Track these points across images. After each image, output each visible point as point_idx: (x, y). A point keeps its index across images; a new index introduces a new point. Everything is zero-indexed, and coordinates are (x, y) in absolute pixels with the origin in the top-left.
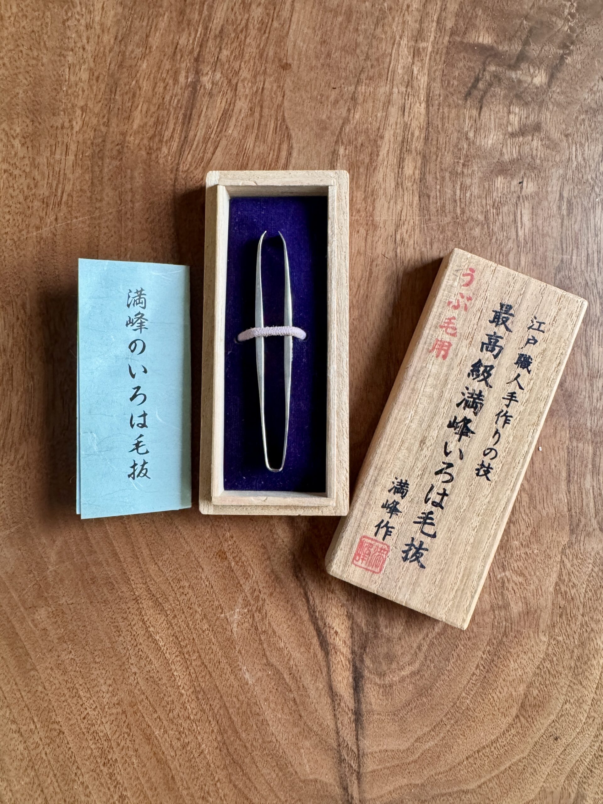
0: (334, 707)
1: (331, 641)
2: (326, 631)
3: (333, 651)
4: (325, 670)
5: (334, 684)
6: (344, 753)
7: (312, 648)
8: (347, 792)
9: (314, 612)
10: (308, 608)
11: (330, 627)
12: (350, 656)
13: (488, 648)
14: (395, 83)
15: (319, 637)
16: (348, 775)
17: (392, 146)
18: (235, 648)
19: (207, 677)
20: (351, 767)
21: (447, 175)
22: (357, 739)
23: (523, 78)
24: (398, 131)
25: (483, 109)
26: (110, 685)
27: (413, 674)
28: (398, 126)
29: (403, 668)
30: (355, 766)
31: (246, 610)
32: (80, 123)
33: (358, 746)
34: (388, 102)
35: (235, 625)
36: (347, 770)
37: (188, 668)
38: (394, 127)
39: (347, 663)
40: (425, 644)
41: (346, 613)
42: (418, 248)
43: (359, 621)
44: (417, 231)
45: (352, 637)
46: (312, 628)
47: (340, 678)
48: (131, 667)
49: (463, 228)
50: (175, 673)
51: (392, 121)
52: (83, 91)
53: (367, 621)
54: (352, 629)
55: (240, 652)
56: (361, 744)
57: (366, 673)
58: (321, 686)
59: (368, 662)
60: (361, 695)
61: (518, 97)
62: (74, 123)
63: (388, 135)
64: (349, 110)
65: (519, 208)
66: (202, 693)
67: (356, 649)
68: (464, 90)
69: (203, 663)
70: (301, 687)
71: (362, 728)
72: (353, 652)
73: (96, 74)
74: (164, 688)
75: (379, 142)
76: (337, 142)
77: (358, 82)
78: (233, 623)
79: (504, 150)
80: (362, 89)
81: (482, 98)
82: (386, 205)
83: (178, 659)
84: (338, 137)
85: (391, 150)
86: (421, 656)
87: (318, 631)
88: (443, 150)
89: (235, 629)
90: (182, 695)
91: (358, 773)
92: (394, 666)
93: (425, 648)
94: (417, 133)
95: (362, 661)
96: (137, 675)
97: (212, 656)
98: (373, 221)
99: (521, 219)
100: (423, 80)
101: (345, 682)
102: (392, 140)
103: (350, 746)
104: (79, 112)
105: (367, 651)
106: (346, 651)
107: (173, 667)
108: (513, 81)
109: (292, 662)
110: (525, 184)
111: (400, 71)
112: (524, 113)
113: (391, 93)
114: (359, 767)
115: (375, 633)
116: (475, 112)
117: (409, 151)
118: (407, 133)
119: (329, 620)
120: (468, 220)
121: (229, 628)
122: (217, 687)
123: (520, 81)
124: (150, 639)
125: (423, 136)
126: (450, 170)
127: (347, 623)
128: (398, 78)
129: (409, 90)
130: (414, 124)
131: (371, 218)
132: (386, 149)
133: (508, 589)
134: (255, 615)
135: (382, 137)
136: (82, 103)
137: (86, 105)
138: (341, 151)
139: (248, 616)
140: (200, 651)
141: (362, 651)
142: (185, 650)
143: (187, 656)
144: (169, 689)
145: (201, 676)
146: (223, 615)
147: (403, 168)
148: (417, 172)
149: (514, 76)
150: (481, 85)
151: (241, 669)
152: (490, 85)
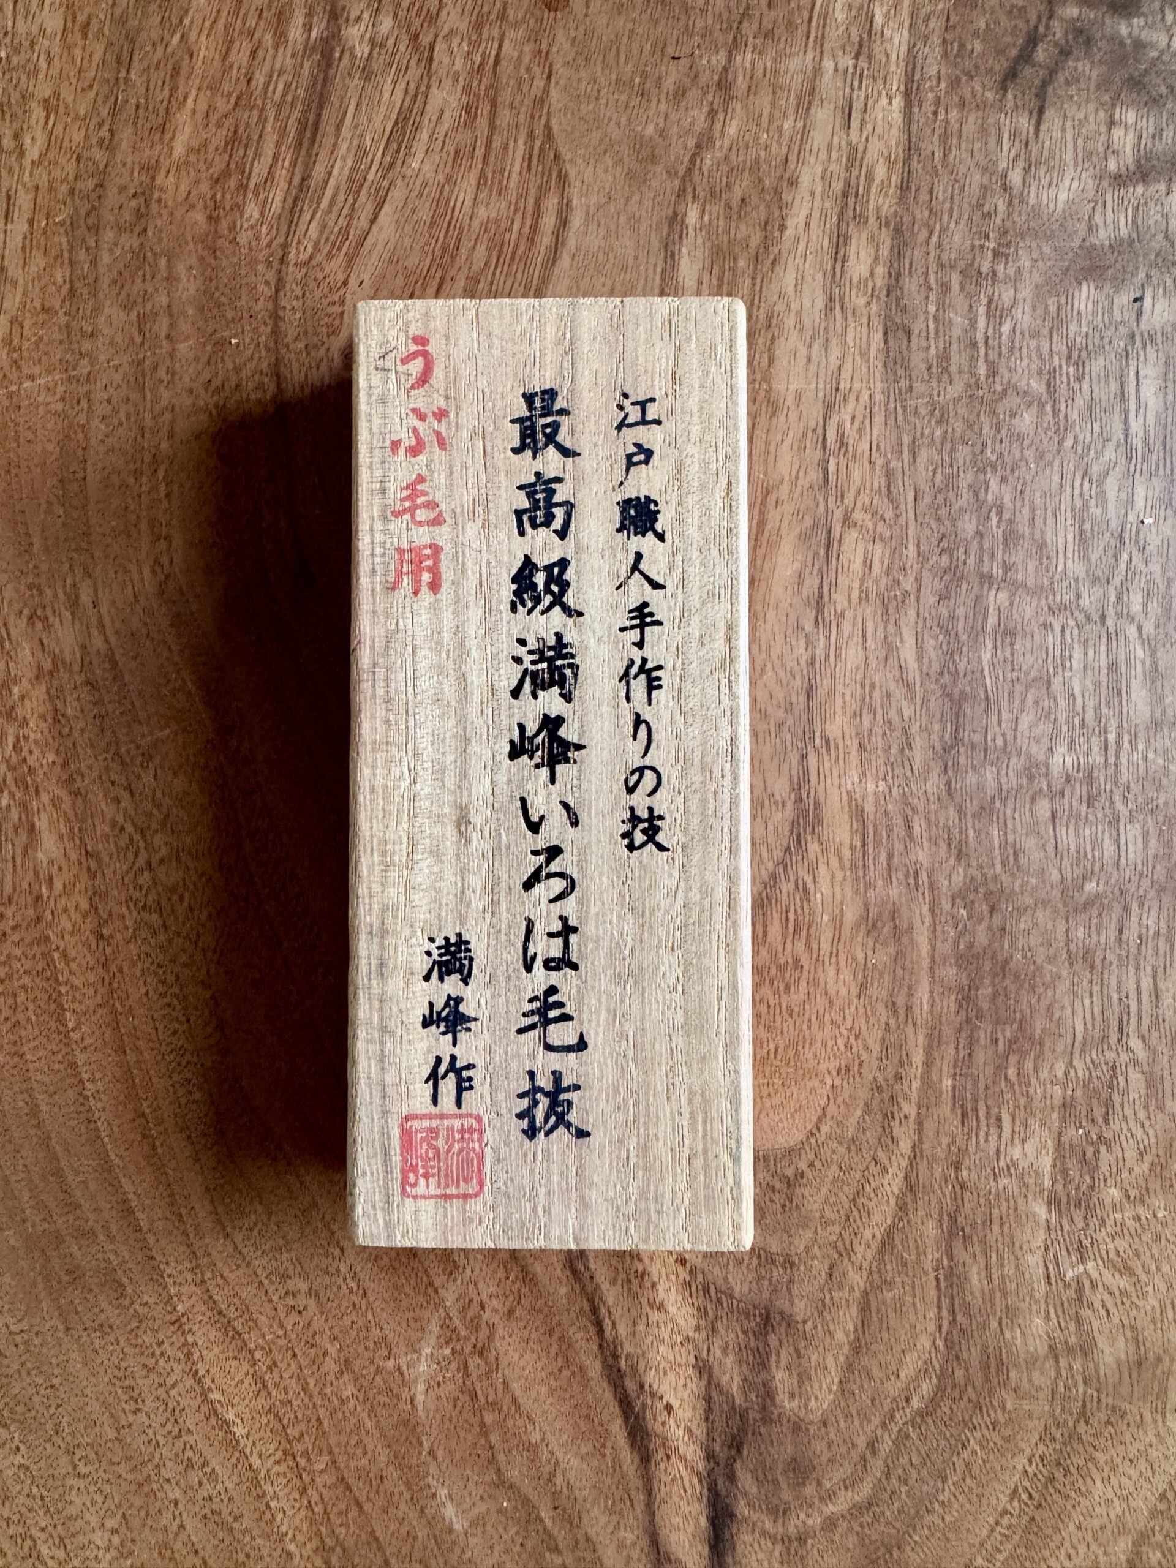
1: (657, 1428)
2: (644, 1405)
3: (661, 1454)
4: (640, 1498)
5: (663, 1532)
7: (609, 1445)
9: (616, 1357)
10: (601, 1346)
11: (653, 1395)
12: (701, 1466)
13: (1042, 1448)
14: (827, 46)
15: (626, 1418)
17: (817, 203)
18: (421, 1444)
19: (353, 1513)
21: (955, 279)
23: (1145, 36)
24: (833, 167)
25: (1048, 114)
26: (114, 1531)
27: (858, 1509)
28: (834, 155)
29: (829, 1496)
31: (447, 1351)
32: (41, 141)
34: (808, 97)
35: (421, 1387)
37: (305, 1489)
38: (823, 155)
39: (696, 1482)
40: (886, 1436)
41: (692, 1361)
42: (880, 462)
43: (725, 1379)
44: (879, 419)
45: (707, 1419)
46: (608, 1395)
47: (677, 1520)
48: (166, 1486)
49: (994, 413)
50: (273, 1504)
51: (818, 139)
52: (50, 60)
53: (745, 1380)
54: (708, 1399)
55: (431, 1453)
57: (742, 1509)
58: (630, 1537)
59: (745, 1480)
61: (1136, 84)
62: (28, 141)
63: (809, 176)
64: (712, 114)
65: (1132, 363)
66: (338, 1550)
67: (718, 1449)
68: (1001, 65)
69: (343, 1479)
70: (582, 1540)
72: (710, 1456)
73: (81, 18)
74: (248, 1539)
75: (787, 197)
76: (681, 193)
77: (736, 45)
78: (416, 1381)
79: (1098, 218)
80: (744, 60)
81: (1044, 85)
82: (803, 351)
83: (281, 1469)
84: (683, 180)
85: (816, 214)
86: (877, 1466)
87: (625, 1403)
88: (946, 217)
89: (420, 1398)
90: (289, 1554)
92: (810, 1490)
93: (886, 1445)
94: (880, 172)
95: (732, 1478)
96: (181, 1507)
97: (364, 1461)
98: (768, 391)
99: (1138, 391)
100: (897, 40)
101: (690, 1528)
102: (819, 190)
104: (37, 112)
105: (745, 1453)
106: (692, 1452)
107: (268, 1488)
108: (1122, 44)
109: (559, 1480)
110: (1148, 302)
111: (840, 16)
112: (1148, 125)
113: (817, 71)
115: (764, 1408)
116: (1025, 122)
117: (860, 218)
118: (855, 173)
119: (650, 1378)
120: (1005, 391)
121: (405, 1395)
122: (377, 1539)
123: (1139, 45)
124: (213, 1421)
125: (895, 179)
126: (962, 264)
127: (696, 1386)
128: (835, 33)
129: (863, 64)
130: (875, 148)
131: (765, 386)
132: (804, 213)
133: (1091, 1306)
134: (471, 1367)
135: (793, 183)
136: (44, 90)
137: (57, 94)
138: (692, 216)
139: (454, 1365)
140: (336, 1450)
141: (733, 1452)
142: (298, 1448)
143: (302, 1462)
144: (259, 1541)
145: (335, 1510)
146: (390, 1364)
147: (845, 260)
148: (880, 270)
149: (1124, 31)
150: (1041, 54)
151: (434, 1495)
152: (1065, 53)
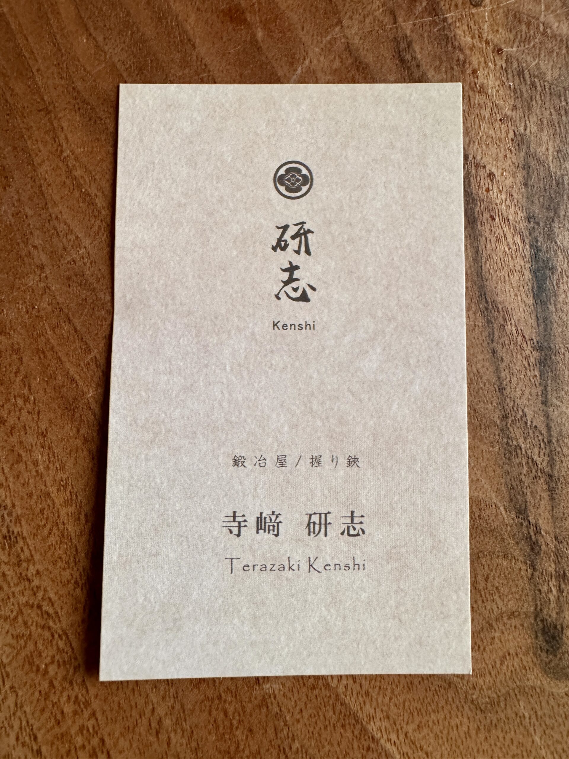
0: (491, 335)
6: (516, 432)
8: (526, 519)
16: (527, 481)
20: (535, 463)
22: (545, 403)
30: (541, 460)
33: (547, 416)
36: (525, 470)
56: (555, 414)
60: (552, 308)
71: (556, 378)
91: (550, 476)
103: (529, 418)
114: (552, 463)
